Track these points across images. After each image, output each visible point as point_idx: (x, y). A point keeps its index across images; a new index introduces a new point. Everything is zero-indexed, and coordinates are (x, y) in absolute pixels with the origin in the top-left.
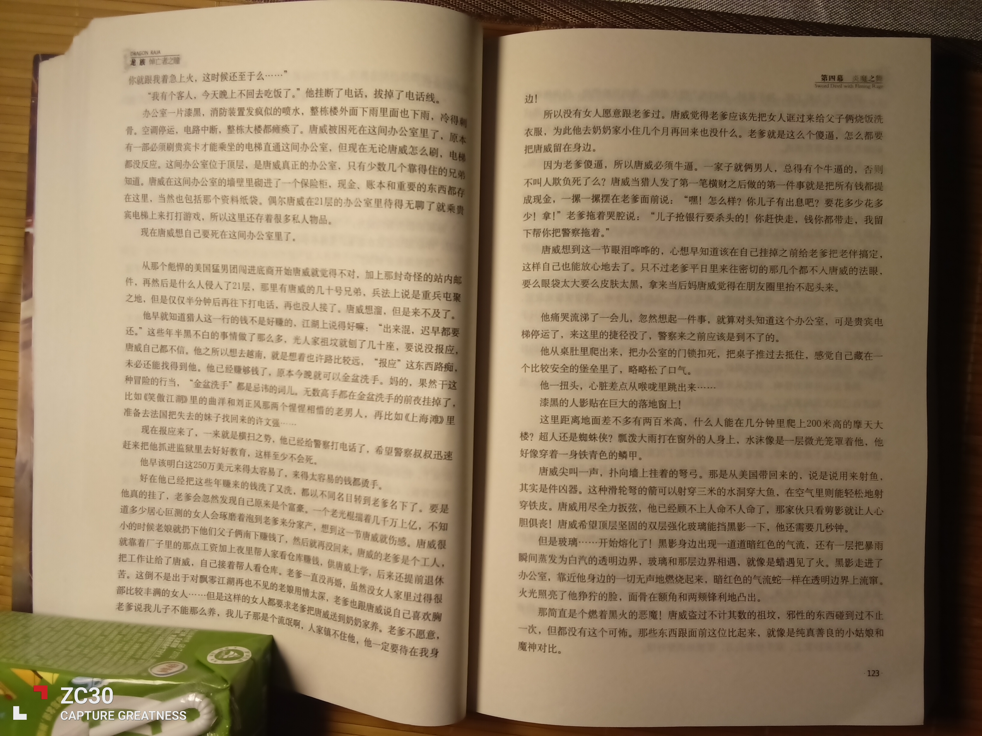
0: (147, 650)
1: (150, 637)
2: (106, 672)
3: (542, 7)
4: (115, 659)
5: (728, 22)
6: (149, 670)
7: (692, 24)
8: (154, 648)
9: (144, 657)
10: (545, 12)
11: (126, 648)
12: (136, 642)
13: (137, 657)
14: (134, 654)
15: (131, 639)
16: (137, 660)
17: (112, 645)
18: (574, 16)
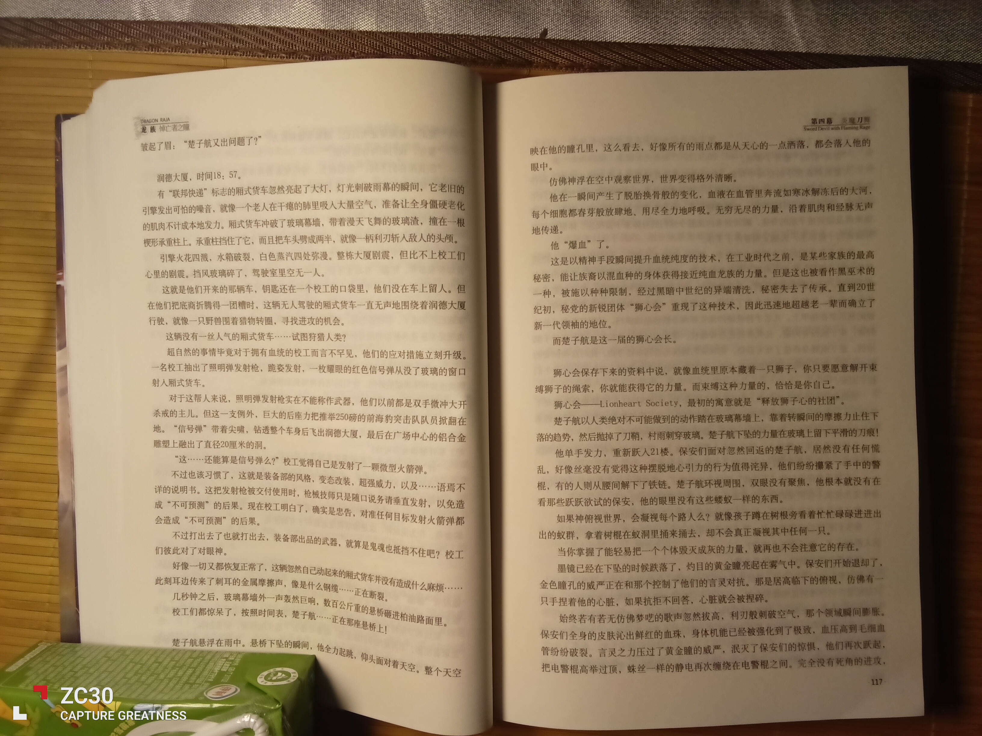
0: (200, 674)
1: (201, 662)
2: (166, 698)
3: (533, 51)
4: (171, 684)
5: (710, 56)
6: (205, 693)
7: (676, 60)
8: (206, 673)
9: (198, 681)
10: (536, 55)
11: (180, 674)
12: (189, 667)
13: (191, 682)
14: (188, 680)
15: (184, 665)
16: (192, 684)
17: (167, 671)
18: (563, 58)
